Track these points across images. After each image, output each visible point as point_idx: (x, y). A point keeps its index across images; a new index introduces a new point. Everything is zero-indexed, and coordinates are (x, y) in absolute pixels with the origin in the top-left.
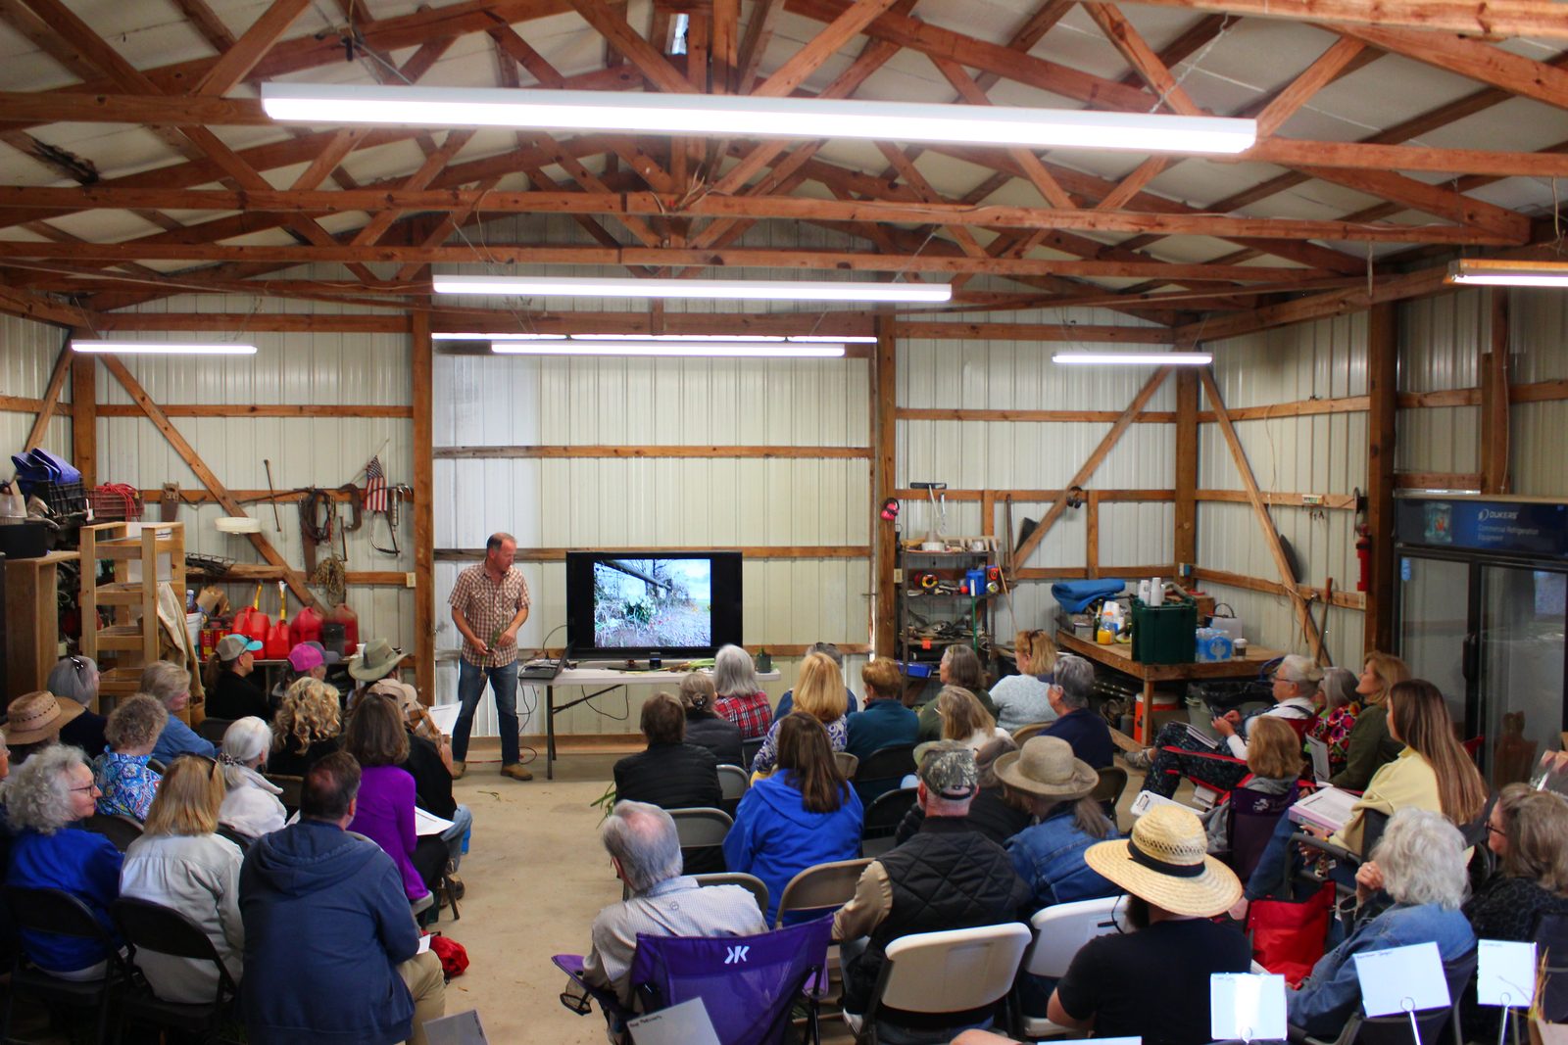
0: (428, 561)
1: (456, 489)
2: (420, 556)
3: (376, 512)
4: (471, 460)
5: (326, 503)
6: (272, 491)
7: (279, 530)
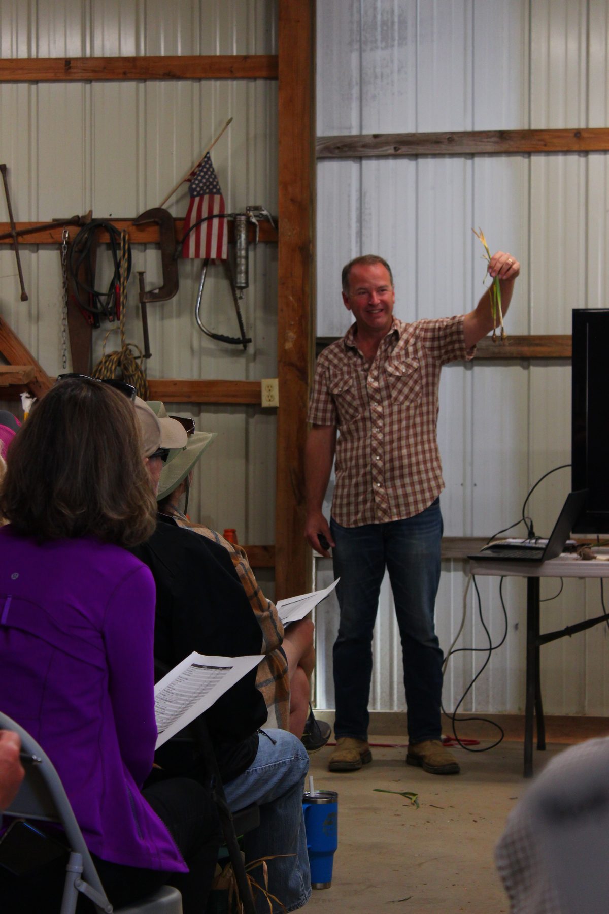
0: (303, 356)
1: (360, 220)
2: (289, 345)
3: (207, 262)
4: (391, 163)
5: (113, 246)
6: (12, 224)
7: (24, 298)
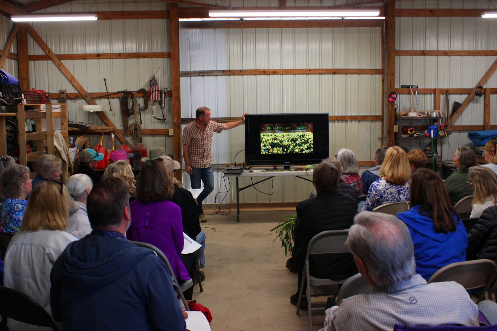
0: (179, 123)
1: (191, 91)
2: (175, 121)
3: (155, 101)
4: (198, 77)
5: (132, 98)
6: (107, 93)
7: (111, 110)
